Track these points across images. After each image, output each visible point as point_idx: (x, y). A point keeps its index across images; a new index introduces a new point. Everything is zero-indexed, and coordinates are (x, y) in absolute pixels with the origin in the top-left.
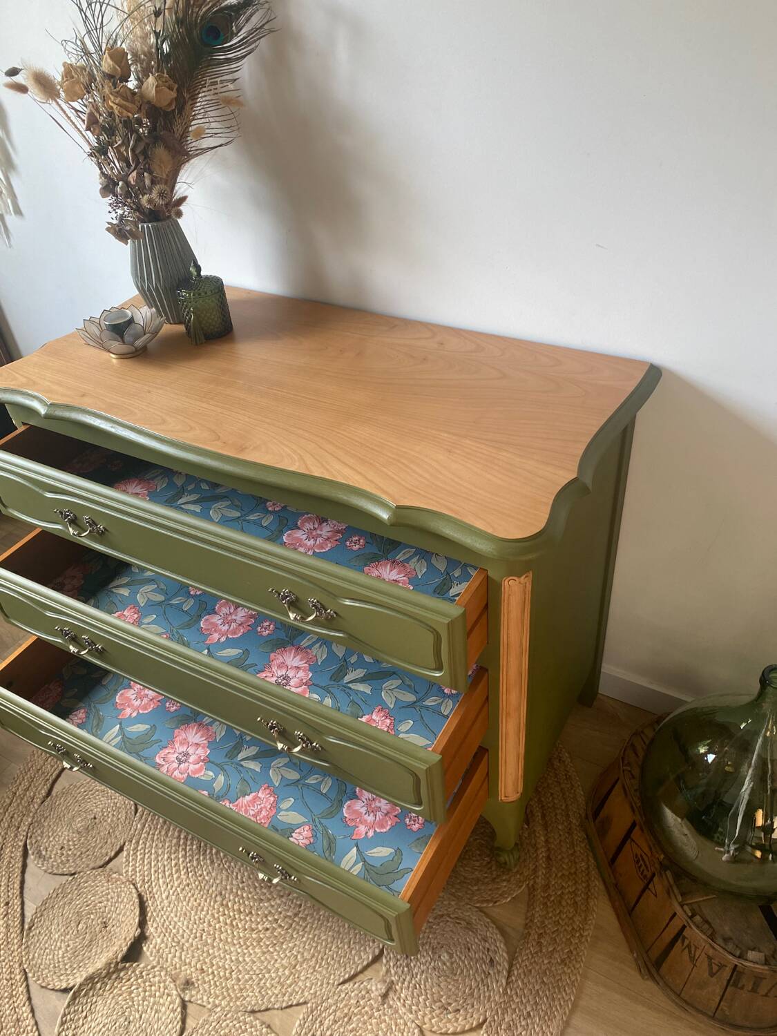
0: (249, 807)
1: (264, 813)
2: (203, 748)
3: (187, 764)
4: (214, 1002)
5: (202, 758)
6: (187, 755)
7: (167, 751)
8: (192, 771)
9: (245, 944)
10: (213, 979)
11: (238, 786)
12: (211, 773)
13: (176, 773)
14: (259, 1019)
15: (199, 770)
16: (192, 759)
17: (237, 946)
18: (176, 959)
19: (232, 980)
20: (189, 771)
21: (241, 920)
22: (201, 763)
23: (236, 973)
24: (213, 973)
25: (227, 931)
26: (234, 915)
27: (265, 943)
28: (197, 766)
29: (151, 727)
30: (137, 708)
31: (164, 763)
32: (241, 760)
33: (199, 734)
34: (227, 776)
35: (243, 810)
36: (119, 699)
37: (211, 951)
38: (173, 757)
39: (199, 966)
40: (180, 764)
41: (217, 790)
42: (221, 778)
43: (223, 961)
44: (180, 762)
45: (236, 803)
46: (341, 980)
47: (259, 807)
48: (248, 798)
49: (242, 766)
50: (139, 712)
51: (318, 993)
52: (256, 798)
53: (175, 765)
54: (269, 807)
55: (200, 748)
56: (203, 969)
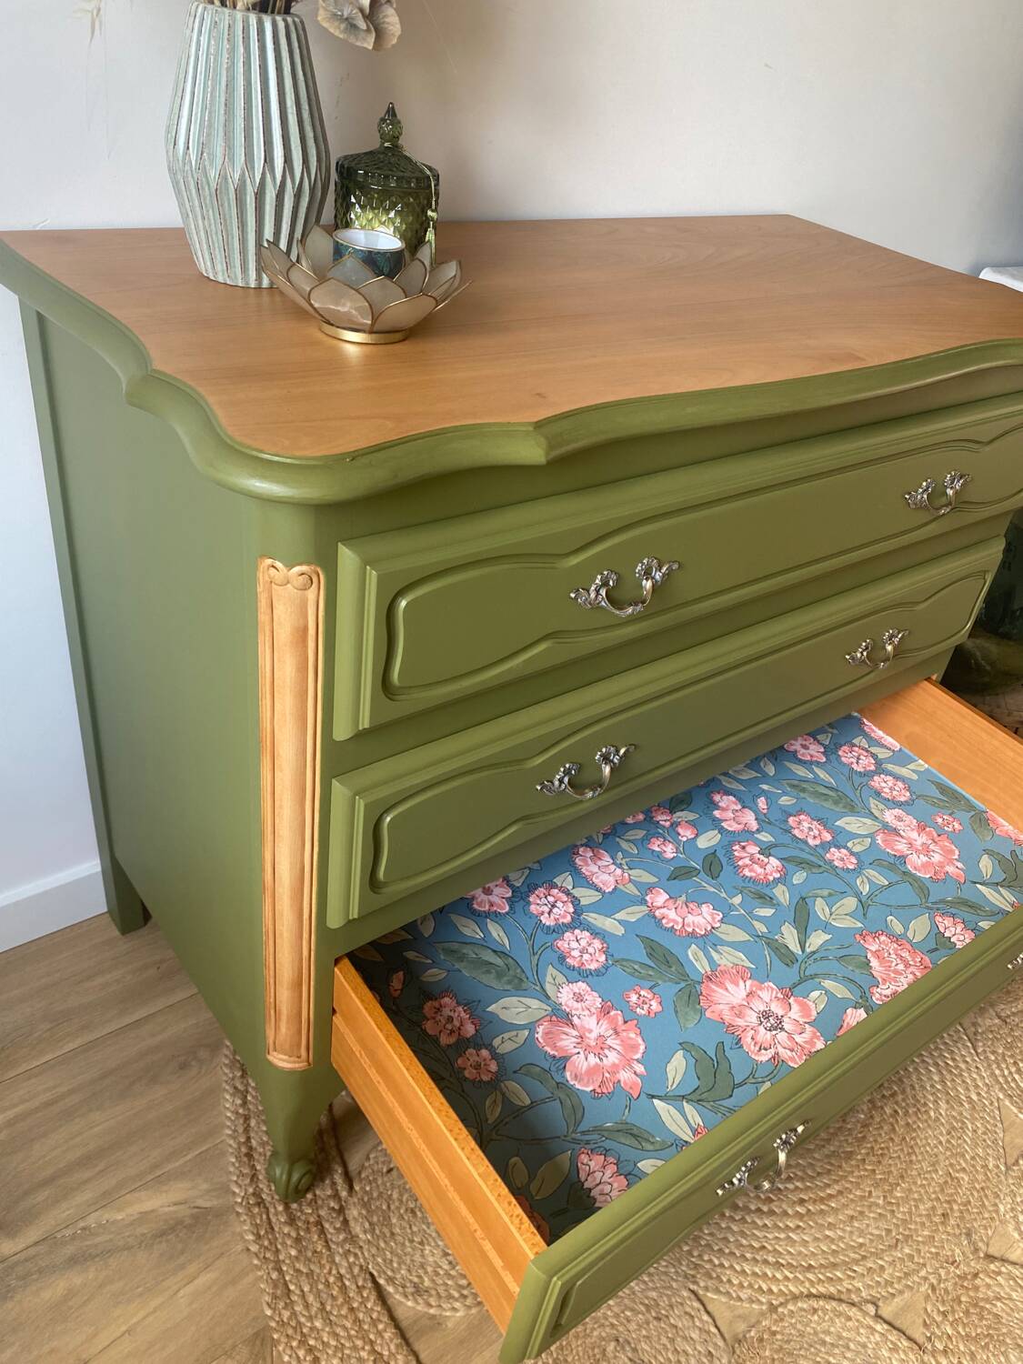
0: (890, 967)
1: (905, 954)
2: (761, 989)
3: (785, 1019)
4: (989, 1212)
5: (780, 995)
6: (766, 1015)
7: (749, 1040)
8: (803, 1017)
9: (912, 1147)
10: (959, 1205)
11: (850, 968)
12: (815, 994)
13: (799, 1039)
14: (1017, 1161)
15: (805, 1009)
16: (777, 1009)
17: (914, 1158)
18: (924, 1249)
19: (963, 1178)
20: (801, 1021)
21: (876, 1141)
22: (791, 1000)
23: (953, 1169)
24: (948, 1202)
25: (890, 1165)
26: (868, 1148)
27: (915, 1122)
28: (795, 1007)
29: (683, 1049)
30: (628, 1063)
31: (770, 1053)
32: (803, 951)
33: (730, 986)
34: (827, 976)
35: (893, 975)
36: (587, 1086)
37: (916, 1196)
38: (764, 1035)
39: (937, 1219)
40: (782, 1029)
41: (849, 995)
42: (828, 984)
43: (933, 1184)
44: (778, 1026)
45: (880, 980)
46: (973, 1051)
47: (894, 956)
48: (874, 963)
49: (814, 953)
50: (637, 1060)
51: (987, 1081)
52: (877, 954)
53: (782, 1036)
54: (896, 945)
55: (759, 993)
56: (943, 1215)
